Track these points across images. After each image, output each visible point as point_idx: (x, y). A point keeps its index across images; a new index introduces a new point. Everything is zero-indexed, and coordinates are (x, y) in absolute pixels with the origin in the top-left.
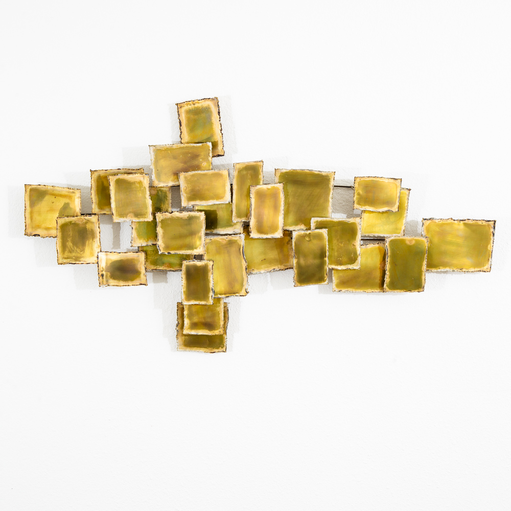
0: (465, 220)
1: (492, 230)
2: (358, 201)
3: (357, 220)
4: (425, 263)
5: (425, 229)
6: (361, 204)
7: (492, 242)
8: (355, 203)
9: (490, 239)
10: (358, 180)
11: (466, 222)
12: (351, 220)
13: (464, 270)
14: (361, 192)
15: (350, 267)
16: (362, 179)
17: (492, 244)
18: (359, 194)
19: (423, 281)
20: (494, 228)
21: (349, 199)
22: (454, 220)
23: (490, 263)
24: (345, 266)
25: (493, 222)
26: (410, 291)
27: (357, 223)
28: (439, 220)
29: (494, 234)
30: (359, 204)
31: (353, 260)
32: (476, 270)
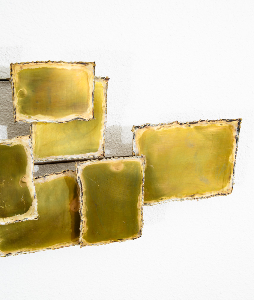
0: (197, 123)
1: (235, 133)
2: (22, 107)
3: (24, 141)
4: (141, 196)
5: (138, 142)
6: (27, 111)
7: (234, 150)
8: (17, 110)
9: (232, 147)
10: (17, 69)
11: (198, 125)
12: (14, 142)
13: (196, 196)
14: (26, 92)
15: (21, 218)
16: (25, 67)
17: (234, 154)
18: (22, 94)
19: (140, 223)
20: (239, 130)
21: (9, 100)
22: (181, 124)
23: (231, 181)
24: (11, 218)
25: (237, 122)
26: (121, 239)
27: (24, 145)
28: (159, 127)
29: (237, 140)
30: (24, 111)
31: (24, 207)
32: (212, 194)
